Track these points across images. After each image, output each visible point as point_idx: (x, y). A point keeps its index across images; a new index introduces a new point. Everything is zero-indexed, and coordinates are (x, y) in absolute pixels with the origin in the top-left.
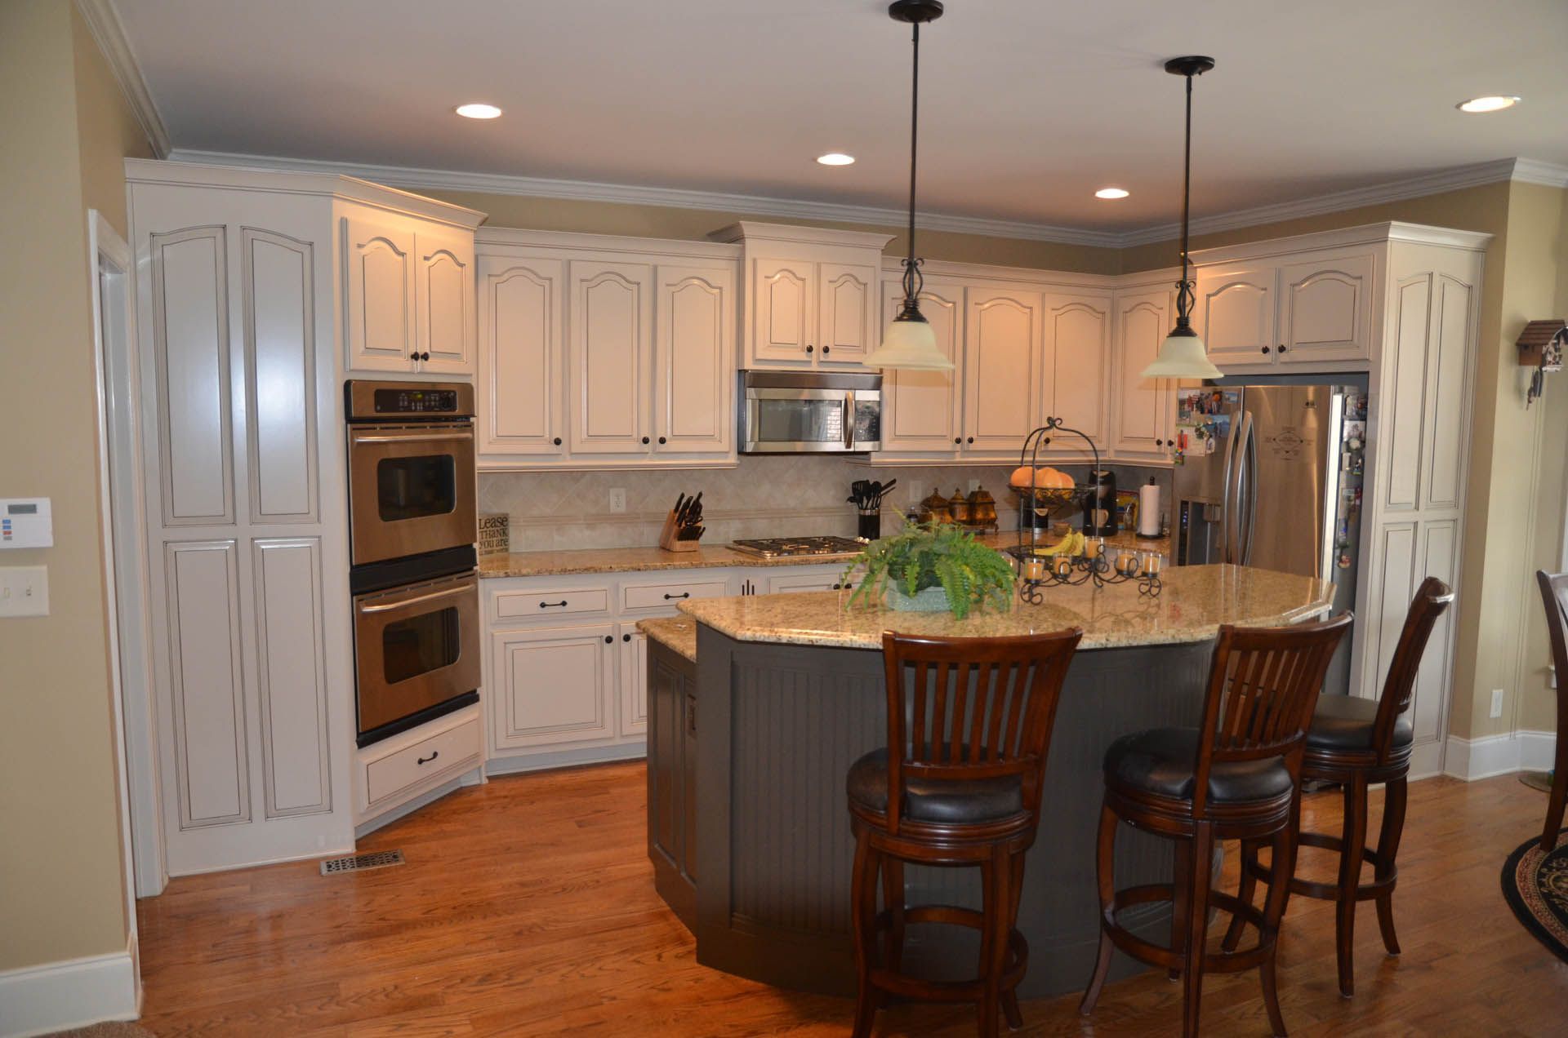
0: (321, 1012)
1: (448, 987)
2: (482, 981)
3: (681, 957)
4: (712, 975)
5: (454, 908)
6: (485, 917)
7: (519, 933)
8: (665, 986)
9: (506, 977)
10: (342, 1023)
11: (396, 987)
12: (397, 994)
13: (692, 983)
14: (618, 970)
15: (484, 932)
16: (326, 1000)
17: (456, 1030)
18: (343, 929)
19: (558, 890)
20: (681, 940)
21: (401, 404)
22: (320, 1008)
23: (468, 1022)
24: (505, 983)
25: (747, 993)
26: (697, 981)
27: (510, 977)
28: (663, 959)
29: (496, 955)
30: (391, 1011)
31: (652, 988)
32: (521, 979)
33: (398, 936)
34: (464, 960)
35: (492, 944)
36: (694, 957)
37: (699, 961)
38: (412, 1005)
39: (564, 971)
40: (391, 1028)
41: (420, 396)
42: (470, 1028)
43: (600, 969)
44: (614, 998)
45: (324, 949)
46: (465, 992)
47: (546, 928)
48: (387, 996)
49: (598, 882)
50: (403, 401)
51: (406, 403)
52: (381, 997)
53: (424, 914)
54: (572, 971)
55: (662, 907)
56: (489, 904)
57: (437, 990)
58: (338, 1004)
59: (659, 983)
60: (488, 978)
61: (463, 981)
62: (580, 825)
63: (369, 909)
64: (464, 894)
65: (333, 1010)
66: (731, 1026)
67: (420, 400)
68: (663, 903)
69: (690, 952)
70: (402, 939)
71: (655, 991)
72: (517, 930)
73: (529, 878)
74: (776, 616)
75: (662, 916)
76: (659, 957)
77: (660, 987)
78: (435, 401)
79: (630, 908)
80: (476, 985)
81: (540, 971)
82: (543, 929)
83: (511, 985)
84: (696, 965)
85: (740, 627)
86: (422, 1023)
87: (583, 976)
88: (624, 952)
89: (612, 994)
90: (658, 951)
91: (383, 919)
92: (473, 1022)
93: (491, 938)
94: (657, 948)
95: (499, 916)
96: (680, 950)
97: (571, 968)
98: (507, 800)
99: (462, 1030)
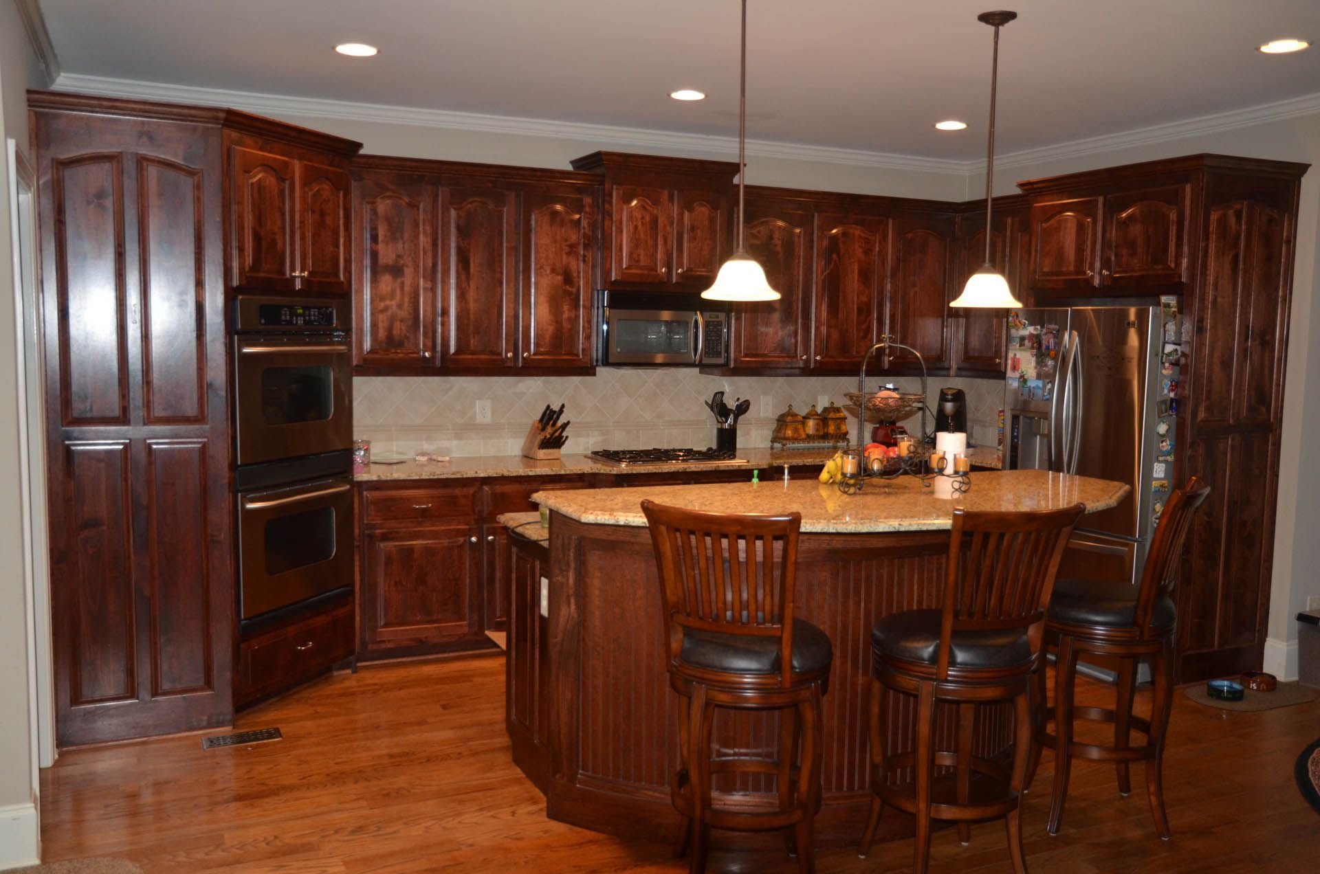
0: (207, 857)
1: (323, 837)
2: (353, 832)
3: (533, 813)
4: (559, 827)
5: (328, 775)
6: (356, 782)
7: (388, 795)
8: (518, 836)
9: (375, 829)
10: (228, 865)
11: (276, 837)
12: (278, 843)
13: (541, 834)
14: (476, 823)
15: (355, 794)
16: (211, 848)
17: (331, 870)
18: (225, 792)
19: (424, 761)
20: (534, 801)
21: (283, 318)
22: (207, 854)
23: (341, 863)
24: (375, 834)
25: (590, 841)
26: (545, 832)
27: (379, 829)
28: (516, 815)
29: (366, 812)
30: (271, 856)
31: (506, 837)
32: (389, 830)
33: (276, 798)
34: (338, 816)
35: (363, 803)
36: (545, 813)
37: (549, 816)
38: (290, 851)
39: (429, 824)
40: (271, 868)
41: (300, 311)
42: (343, 868)
43: (460, 822)
44: (472, 845)
45: (210, 808)
46: (339, 841)
47: (412, 791)
48: (267, 844)
49: (460, 754)
50: (286, 315)
51: (288, 317)
52: (264, 845)
53: (301, 779)
54: (435, 824)
55: (518, 774)
56: (360, 771)
57: (315, 839)
58: (223, 851)
59: (512, 833)
60: (359, 829)
61: (336, 832)
62: (444, 707)
63: (249, 776)
64: (336, 764)
65: (219, 854)
66: (575, 867)
67: (300, 315)
68: (518, 770)
69: (541, 810)
70: (280, 800)
71: (509, 840)
72: (384, 792)
73: (396, 750)
74: (617, 504)
75: (517, 781)
76: (513, 813)
77: (514, 836)
78: (314, 315)
79: (489, 775)
80: (347, 835)
81: (406, 824)
82: (409, 791)
83: (379, 835)
84: (546, 819)
85: (584, 512)
86: (301, 864)
87: (444, 828)
88: (482, 809)
89: (470, 842)
90: (512, 809)
91: (263, 784)
92: (345, 863)
93: (362, 798)
94: (512, 806)
95: (369, 781)
96: (533, 808)
97: (434, 822)
98: (376, 687)
99: (336, 870)
